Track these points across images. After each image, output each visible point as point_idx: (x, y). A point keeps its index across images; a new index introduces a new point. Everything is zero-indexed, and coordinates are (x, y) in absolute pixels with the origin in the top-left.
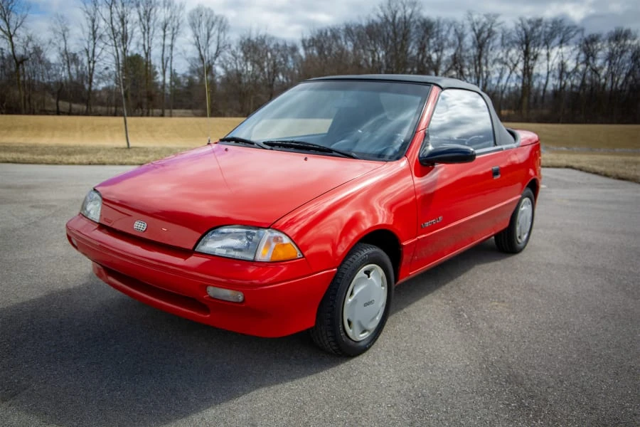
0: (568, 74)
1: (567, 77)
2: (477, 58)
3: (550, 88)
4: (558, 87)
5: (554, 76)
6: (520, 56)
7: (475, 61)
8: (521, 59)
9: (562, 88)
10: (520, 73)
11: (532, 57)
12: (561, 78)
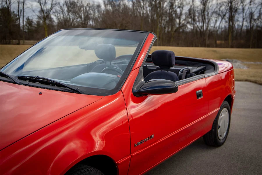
0: (255, 20)
1: (254, 22)
2: (203, 11)
3: (244, 28)
4: (249, 27)
5: (246, 21)
6: (227, 10)
7: (202, 13)
8: (228, 11)
9: (252, 28)
10: (227, 20)
11: (234, 11)
12: (251, 22)
